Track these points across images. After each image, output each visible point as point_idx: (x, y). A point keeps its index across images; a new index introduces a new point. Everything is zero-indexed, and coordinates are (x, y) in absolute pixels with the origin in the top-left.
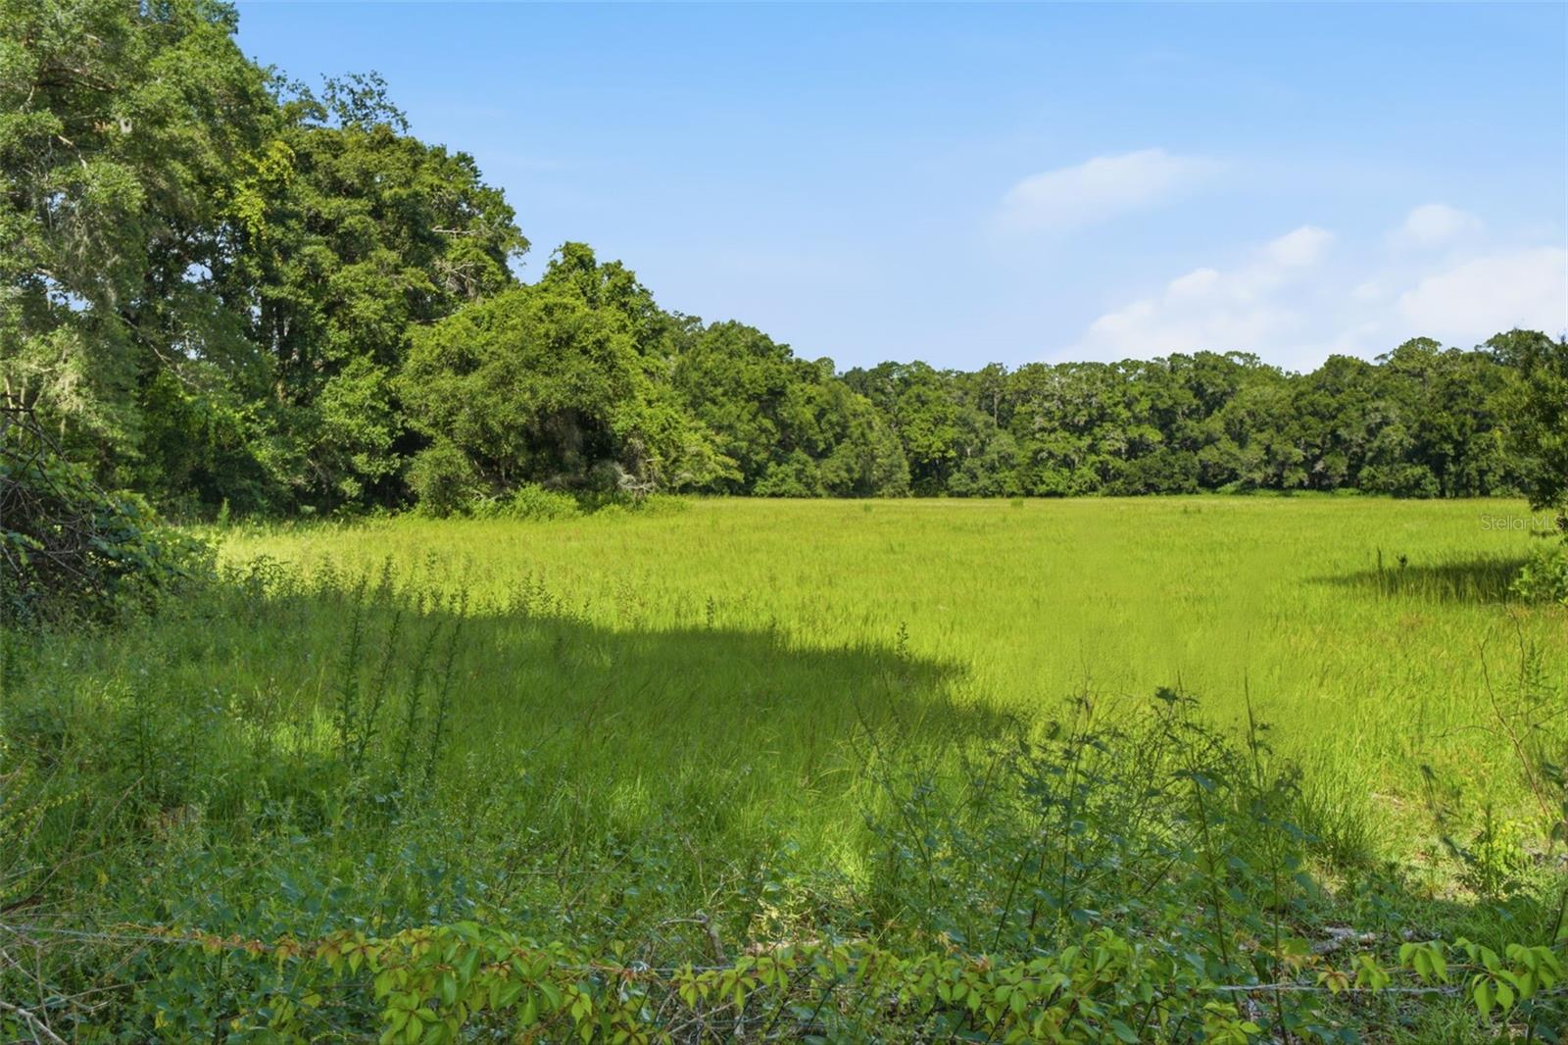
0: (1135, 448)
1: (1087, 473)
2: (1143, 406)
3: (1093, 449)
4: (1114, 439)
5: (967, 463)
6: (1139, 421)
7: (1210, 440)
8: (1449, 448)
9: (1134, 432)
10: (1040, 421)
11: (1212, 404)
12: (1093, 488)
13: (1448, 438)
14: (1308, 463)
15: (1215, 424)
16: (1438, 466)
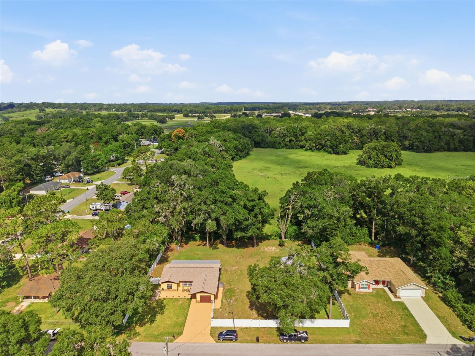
0: (291, 141)
1: (283, 145)
2: (292, 134)
3: (284, 140)
4: (287, 139)
5: (264, 142)
6: (291, 136)
7: (302, 141)
8: (335, 147)
9: (290, 138)
10: (275, 135)
11: (303, 134)
12: (284, 147)
13: (334, 146)
14: (316, 147)
15: (303, 138)
16: (333, 149)
